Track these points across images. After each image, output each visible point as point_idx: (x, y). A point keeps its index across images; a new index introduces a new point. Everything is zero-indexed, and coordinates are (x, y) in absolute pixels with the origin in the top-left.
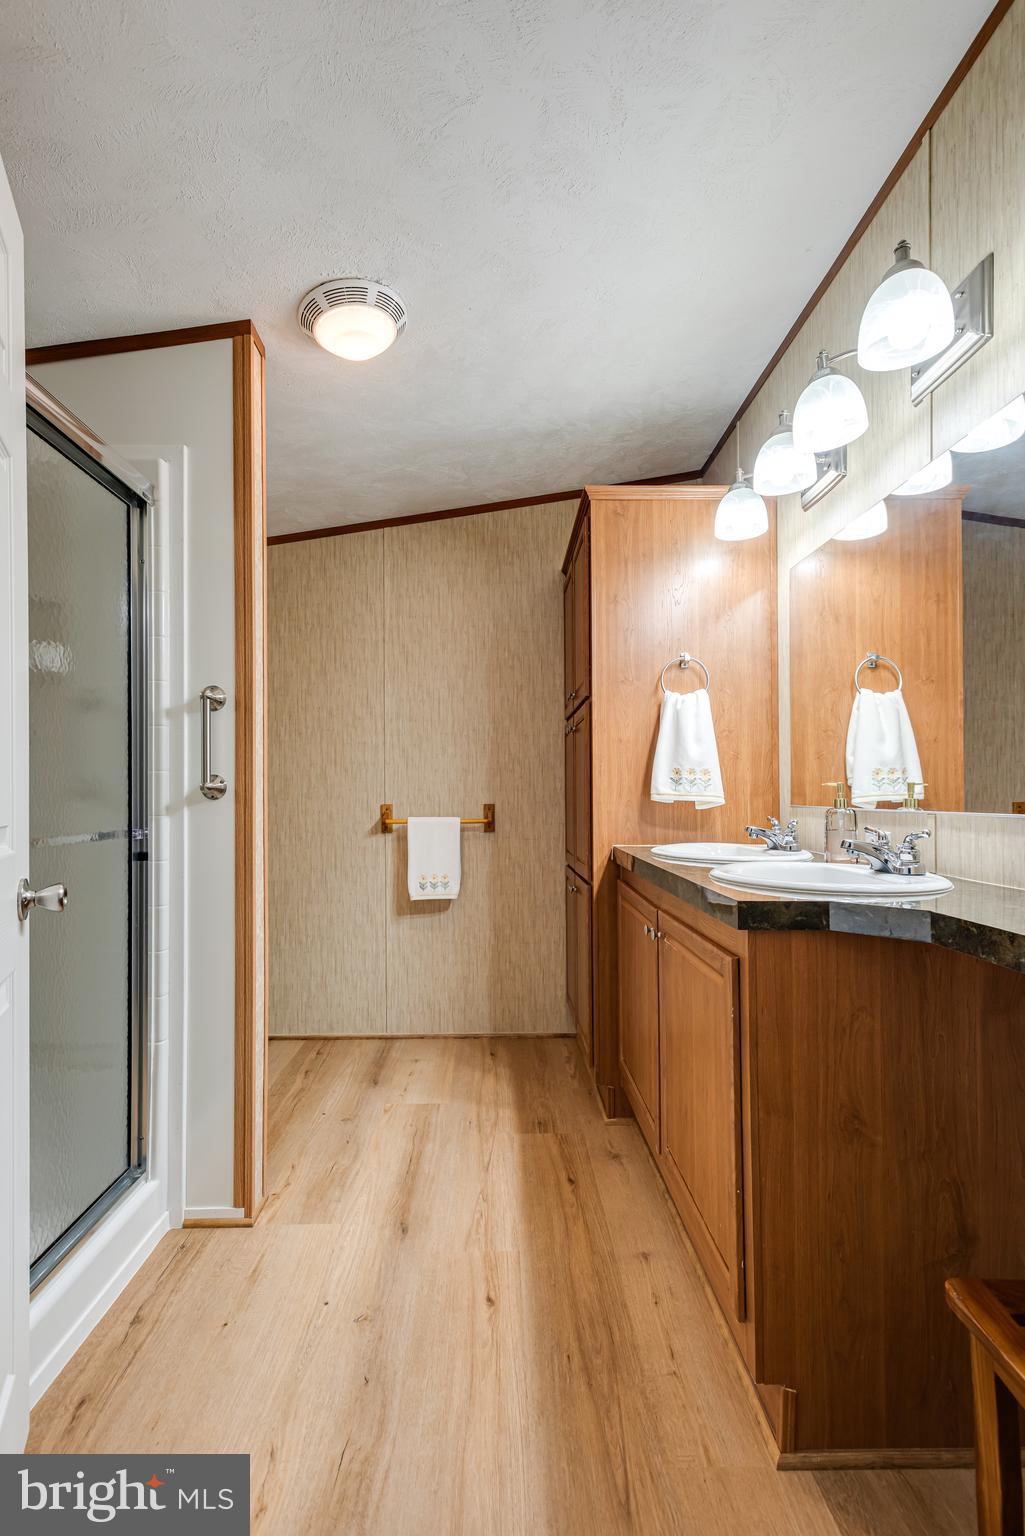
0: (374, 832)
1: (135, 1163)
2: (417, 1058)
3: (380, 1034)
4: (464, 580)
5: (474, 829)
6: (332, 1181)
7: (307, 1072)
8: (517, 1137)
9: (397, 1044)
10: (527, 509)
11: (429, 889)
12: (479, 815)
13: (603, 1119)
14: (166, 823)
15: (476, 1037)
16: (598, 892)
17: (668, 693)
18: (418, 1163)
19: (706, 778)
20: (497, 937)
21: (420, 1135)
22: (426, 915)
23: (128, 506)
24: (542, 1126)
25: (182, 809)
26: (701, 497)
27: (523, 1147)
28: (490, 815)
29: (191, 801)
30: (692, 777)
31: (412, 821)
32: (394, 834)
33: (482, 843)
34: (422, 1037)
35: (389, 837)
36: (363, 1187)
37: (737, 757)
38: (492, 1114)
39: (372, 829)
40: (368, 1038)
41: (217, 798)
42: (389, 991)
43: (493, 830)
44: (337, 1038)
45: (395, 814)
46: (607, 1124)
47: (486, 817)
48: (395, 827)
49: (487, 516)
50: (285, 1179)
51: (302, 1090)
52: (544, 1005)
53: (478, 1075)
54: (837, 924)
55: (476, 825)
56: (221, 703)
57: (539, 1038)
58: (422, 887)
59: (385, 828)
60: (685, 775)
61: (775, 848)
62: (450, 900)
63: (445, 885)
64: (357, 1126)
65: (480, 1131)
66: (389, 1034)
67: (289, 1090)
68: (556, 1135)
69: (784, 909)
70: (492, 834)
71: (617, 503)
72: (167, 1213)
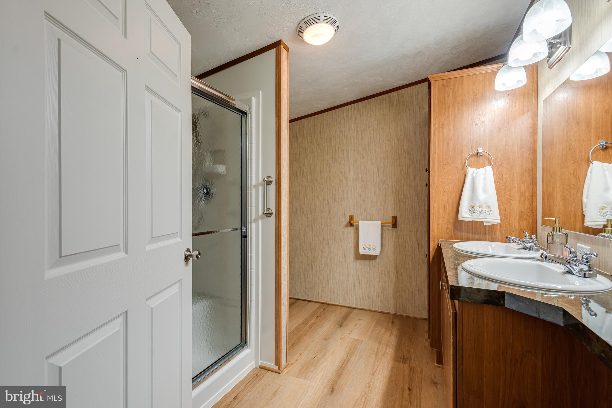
0: (346, 226)
1: (243, 342)
2: (360, 318)
3: (349, 306)
4: (384, 122)
5: (388, 226)
6: (312, 363)
7: (318, 317)
8: (391, 362)
9: (355, 311)
10: (413, 87)
11: (367, 250)
12: (390, 220)
13: (434, 364)
14: (254, 225)
15: (388, 314)
16: (432, 260)
17: (469, 168)
18: (346, 364)
19: (489, 210)
20: (397, 272)
21: (351, 352)
22: (367, 260)
23: (241, 115)
24: (404, 360)
25: (259, 220)
26: (490, 70)
27: (393, 367)
28: (394, 221)
29: (262, 218)
30: (481, 209)
31: (361, 222)
32: (355, 227)
33: (390, 233)
34: (365, 310)
35: (353, 228)
36: (322, 369)
37: (510, 199)
38: (384, 350)
39: (346, 224)
40: (344, 307)
41: (270, 216)
42: (352, 289)
43: (396, 227)
44: (332, 305)
45: (355, 219)
46: (435, 366)
47: (392, 222)
48: (355, 224)
49: (395, 93)
50: (297, 358)
51: (314, 323)
52: (419, 305)
53: (383, 331)
54: (509, 304)
55: (388, 225)
56: (271, 182)
57: (416, 319)
58: (365, 249)
59: (351, 225)
60: (477, 208)
61: (524, 248)
62: (377, 256)
63: (374, 249)
64: (329, 343)
65: (376, 356)
66: (352, 306)
67: (309, 323)
68: (410, 366)
69: (477, 292)
70: (395, 229)
71: (444, 81)
72: (254, 361)
